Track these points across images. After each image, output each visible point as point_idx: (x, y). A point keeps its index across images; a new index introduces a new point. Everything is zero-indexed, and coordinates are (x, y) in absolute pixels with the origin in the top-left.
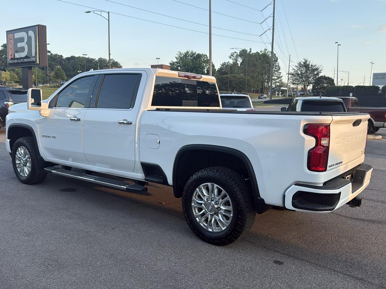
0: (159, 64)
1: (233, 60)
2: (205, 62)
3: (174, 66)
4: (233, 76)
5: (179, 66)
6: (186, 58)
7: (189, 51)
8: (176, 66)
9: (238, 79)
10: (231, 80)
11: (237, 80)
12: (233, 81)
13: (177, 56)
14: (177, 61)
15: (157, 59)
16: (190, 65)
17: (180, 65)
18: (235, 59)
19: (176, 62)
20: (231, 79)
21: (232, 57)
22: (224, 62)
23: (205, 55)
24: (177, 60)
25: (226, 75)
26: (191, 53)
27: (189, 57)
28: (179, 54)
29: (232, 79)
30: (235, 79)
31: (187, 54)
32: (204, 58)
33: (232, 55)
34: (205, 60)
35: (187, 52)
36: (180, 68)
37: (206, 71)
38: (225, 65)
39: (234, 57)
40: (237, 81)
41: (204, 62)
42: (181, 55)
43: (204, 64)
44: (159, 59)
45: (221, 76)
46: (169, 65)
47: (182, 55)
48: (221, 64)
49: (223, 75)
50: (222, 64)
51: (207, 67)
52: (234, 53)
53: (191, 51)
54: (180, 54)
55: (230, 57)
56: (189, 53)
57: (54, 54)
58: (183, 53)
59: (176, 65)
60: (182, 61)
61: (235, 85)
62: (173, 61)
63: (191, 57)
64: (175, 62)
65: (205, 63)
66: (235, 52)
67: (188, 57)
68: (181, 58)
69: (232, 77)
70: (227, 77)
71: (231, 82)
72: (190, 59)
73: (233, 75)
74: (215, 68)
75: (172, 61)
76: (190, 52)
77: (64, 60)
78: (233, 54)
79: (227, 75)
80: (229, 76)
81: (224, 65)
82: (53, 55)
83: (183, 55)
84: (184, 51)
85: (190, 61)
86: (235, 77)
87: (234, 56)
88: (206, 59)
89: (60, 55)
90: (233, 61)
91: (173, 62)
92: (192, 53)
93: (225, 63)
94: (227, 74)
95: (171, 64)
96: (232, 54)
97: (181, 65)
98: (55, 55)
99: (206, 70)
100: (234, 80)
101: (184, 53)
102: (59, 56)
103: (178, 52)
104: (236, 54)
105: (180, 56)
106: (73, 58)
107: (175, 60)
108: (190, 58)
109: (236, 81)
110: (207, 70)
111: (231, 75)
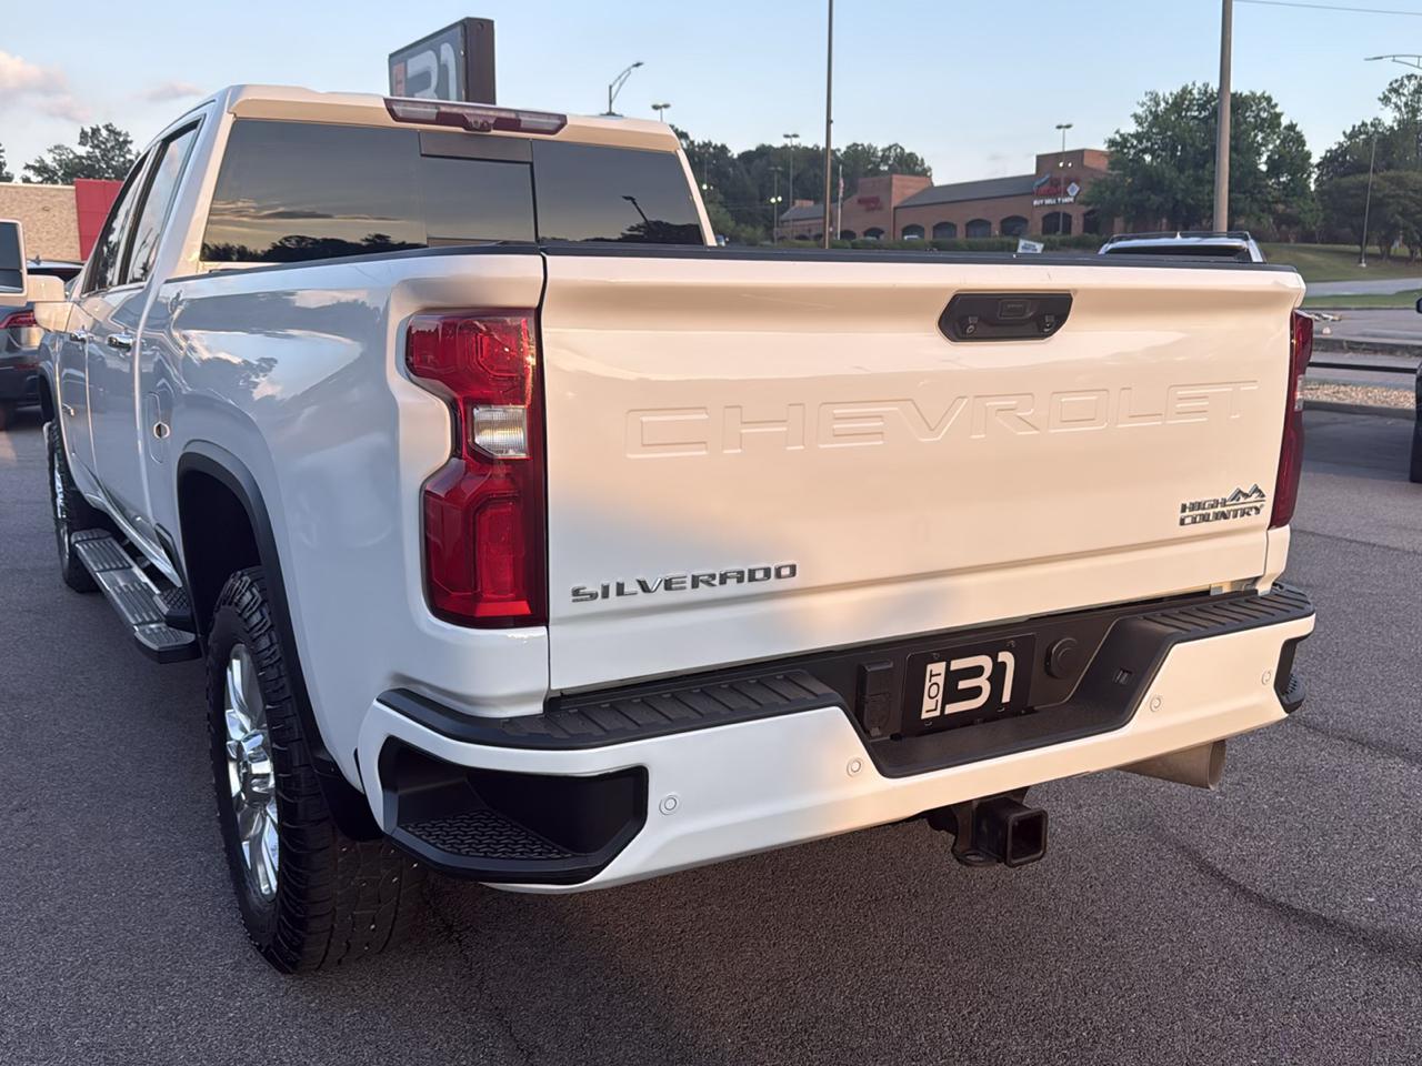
0: (1067, 149)
1: (1400, 109)
2: (1260, 125)
3: (1126, 151)
4: (1390, 180)
5: (1145, 151)
6: (1180, 115)
7: (1194, 84)
8: (1132, 151)
9: (1412, 190)
10: (1379, 195)
11: (1411, 193)
12: (1391, 200)
13: (1140, 111)
14: (1140, 130)
15: (1059, 127)
16: (1194, 143)
17: (1152, 145)
18: (1406, 104)
19: (1137, 136)
20: (1379, 191)
21: (1394, 100)
22: (1358, 123)
23: (1263, 96)
24: (1140, 124)
25: (1357, 176)
26: (1199, 93)
27: (1191, 110)
28: (1151, 100)
29: (1387, 191)
30: (1401, 192)
31: (1185, 99)
32: (1260, 110)
33: (1396, 91)
34: (1264, 120)
35: (1185, 91)
36: (1153, 155)
37: (1266, 163)
38: (1363, 137)
39: (1404, 99)
40: (1411, 198)
41: (1255, 128)
42: (1158, 104)
43: (1256, 136)
44: (1068, 127)
45: (1336, 179)
46: (1103, 147)
47: (1163, 105)
48: (1344, 133)
49: (1345, 175)
50: (1348, 132)
51: (1271, 147)
52: (1406, 82)
53: (1199, 84)
54: (1152, 103)
55: (1385, 100)
56: (1190, 92)
57: (701, 143)
58: (1167, 95)
59: (1135, 147)
60: (1160, 127)
61: (1399, 217)
62: (1122, 132)
63: (1202, 107)
64: (1132, 136)
65: (1262, 131)
66: (1409, 77)
67: (1188, 109)
68: (1156, 116)
69: (1388, 184)
70: (1365, 186)
71: (1379, 204)
72: (1195, 117)
73: (1392, 173)
74: (1306, 148)
75: (1117, 132)
76: (1195, 92)
77: (732, 162)
78: (1402, 85)
79: (1362, 178)
80: (1371, 177)
81: (1361, 133)
82: (699, 146)
83: (1167, 103)
84: (1168, 89)
85: (1195, 128)
86: (1399, 182)
87: (1406, 92)
88: (1264, 115)
89: (719, 145)
90: (1398, 116)
91: (1121, 136)
92: (1206, 92)
93: (1364, 124)
94: (1362, 172)
95: (1112, 143)
96: (1395, 85)
97: (1156, 147)
98: (705, 144)
99: (1264, 158)
100: (1393, 197)
101: (1171, 94)
102: (715, 147)
103: (1146, 94)
104: (1413, 82)
105: (1153, 110)
106: (764, 152)
107: (1131, 128)
108: (1196, 113)
109: (1402, 201)
110: (1269, 157)
111: (1382, 177)
